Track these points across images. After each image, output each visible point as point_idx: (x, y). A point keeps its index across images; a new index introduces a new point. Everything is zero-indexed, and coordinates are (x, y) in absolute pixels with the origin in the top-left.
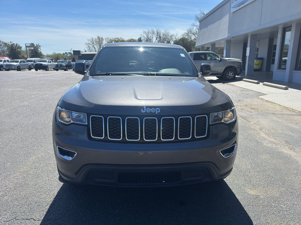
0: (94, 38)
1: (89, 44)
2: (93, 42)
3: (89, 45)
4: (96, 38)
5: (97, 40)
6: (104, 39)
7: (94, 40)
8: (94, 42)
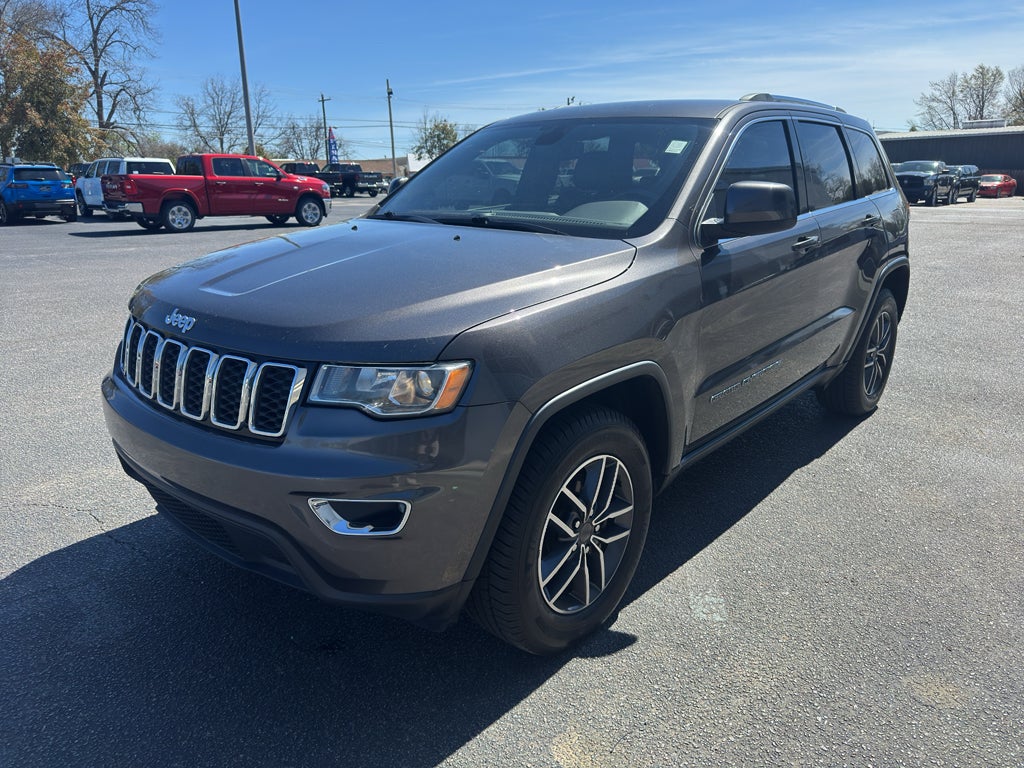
0: (960, 76)
1: (933, 100)
2: (954, 93)
3: (934, 104)
4: (971, 72)
5: (973, 81)
6: (1005, 74)
7: (958, 83)
8: (957, 90)
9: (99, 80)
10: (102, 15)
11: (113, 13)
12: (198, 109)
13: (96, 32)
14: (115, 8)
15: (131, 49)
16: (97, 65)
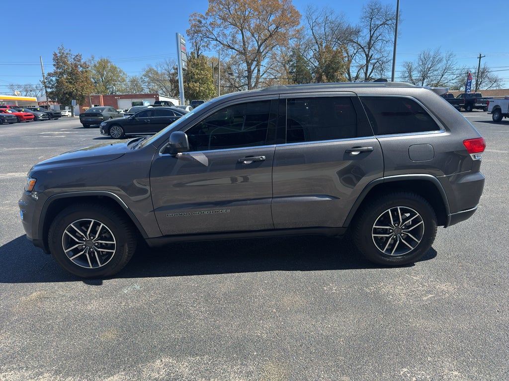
9: (369, 58)
10: (375, 29)
11: (381, 27)
12: (414, 67)
13: (371, 37)
14: (382, 24)
15: (385, 42)
16: (369, 51)
